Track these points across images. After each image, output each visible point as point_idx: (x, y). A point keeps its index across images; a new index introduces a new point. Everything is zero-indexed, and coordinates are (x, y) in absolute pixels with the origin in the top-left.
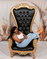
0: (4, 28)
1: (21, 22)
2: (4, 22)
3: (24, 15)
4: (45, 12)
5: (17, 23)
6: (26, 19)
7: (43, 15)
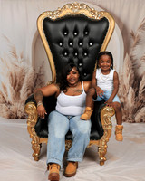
0: (16, 81)
1: (67, 59)
2: (17, 64)
3: (75, 36)
4: (138, 33)
5: (54, 60)
6: (80, 49)
7: (133, 42)
